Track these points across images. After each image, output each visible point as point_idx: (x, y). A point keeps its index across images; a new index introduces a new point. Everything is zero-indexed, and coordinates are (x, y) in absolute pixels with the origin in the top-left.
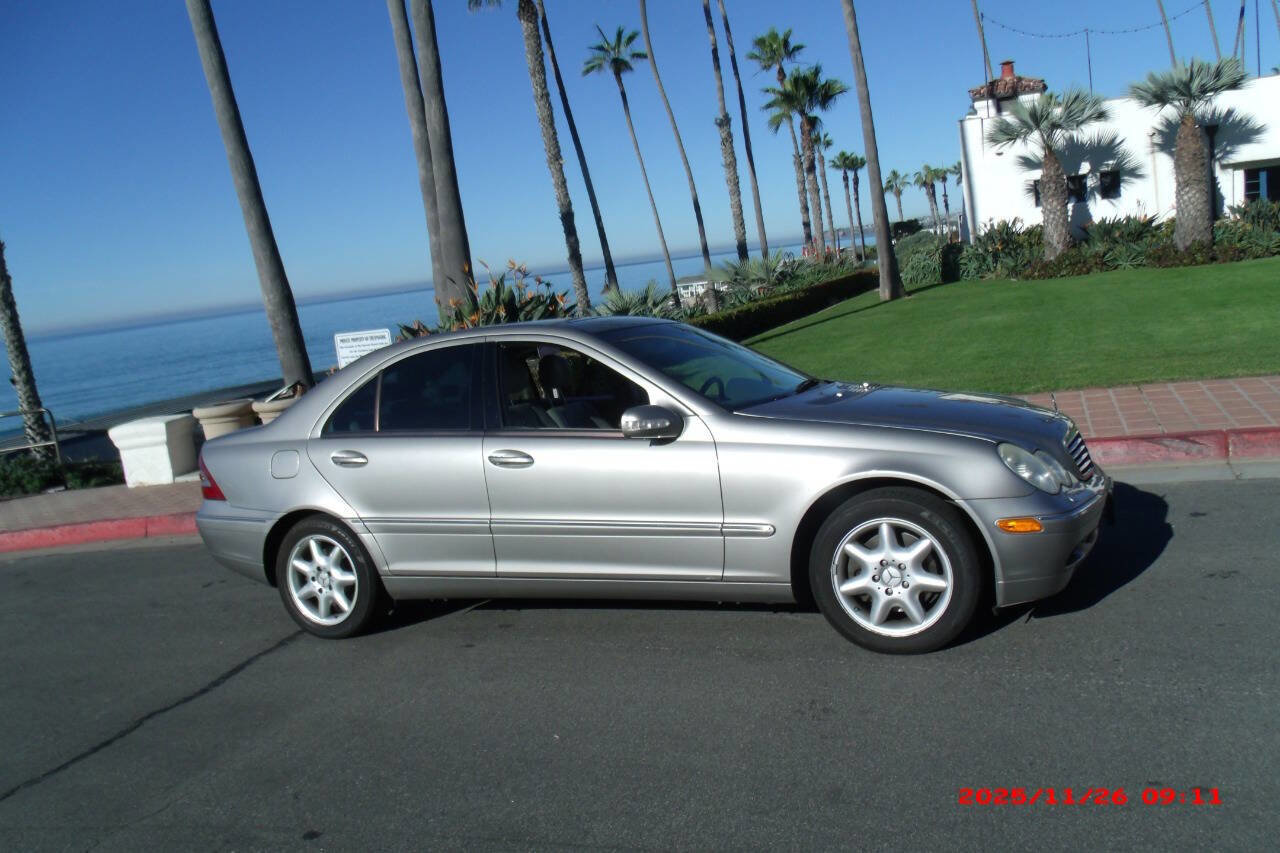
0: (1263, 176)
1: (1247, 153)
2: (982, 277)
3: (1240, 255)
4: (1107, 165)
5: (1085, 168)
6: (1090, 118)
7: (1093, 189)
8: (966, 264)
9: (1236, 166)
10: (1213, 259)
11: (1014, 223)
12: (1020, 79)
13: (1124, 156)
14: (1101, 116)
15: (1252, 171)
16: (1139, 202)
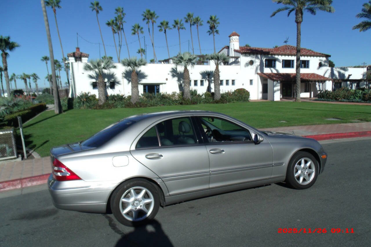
0: (147, 87)
1: (144, 81)
2: (80, 108)
3: (146, 106)
4: (112, 80)
5: (106, 80)
6: (112, 67)
7: (108, 86)
8: (75, 104)
9: (142, 84)
10: (141, 106)
11: (88, 93)
12: (81, 53)
13: (116, 78)
14: (115, 67)
15: (145, 85)
16: (120, 91)
